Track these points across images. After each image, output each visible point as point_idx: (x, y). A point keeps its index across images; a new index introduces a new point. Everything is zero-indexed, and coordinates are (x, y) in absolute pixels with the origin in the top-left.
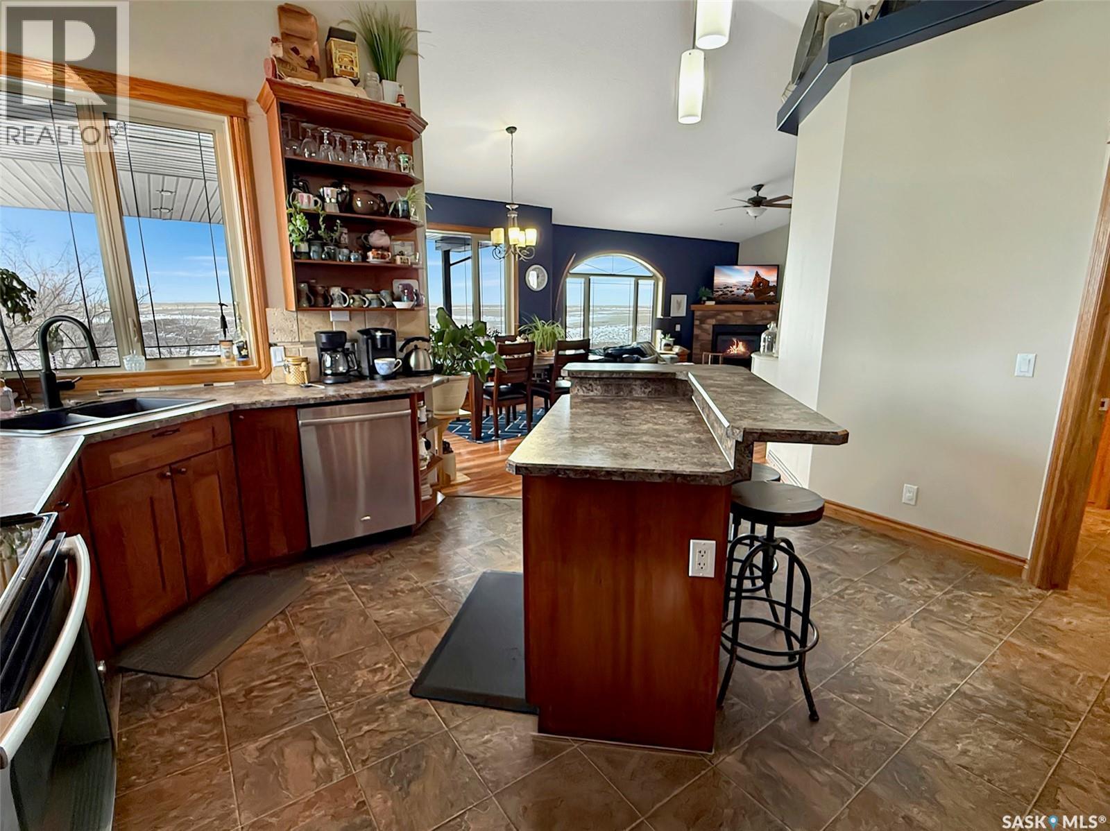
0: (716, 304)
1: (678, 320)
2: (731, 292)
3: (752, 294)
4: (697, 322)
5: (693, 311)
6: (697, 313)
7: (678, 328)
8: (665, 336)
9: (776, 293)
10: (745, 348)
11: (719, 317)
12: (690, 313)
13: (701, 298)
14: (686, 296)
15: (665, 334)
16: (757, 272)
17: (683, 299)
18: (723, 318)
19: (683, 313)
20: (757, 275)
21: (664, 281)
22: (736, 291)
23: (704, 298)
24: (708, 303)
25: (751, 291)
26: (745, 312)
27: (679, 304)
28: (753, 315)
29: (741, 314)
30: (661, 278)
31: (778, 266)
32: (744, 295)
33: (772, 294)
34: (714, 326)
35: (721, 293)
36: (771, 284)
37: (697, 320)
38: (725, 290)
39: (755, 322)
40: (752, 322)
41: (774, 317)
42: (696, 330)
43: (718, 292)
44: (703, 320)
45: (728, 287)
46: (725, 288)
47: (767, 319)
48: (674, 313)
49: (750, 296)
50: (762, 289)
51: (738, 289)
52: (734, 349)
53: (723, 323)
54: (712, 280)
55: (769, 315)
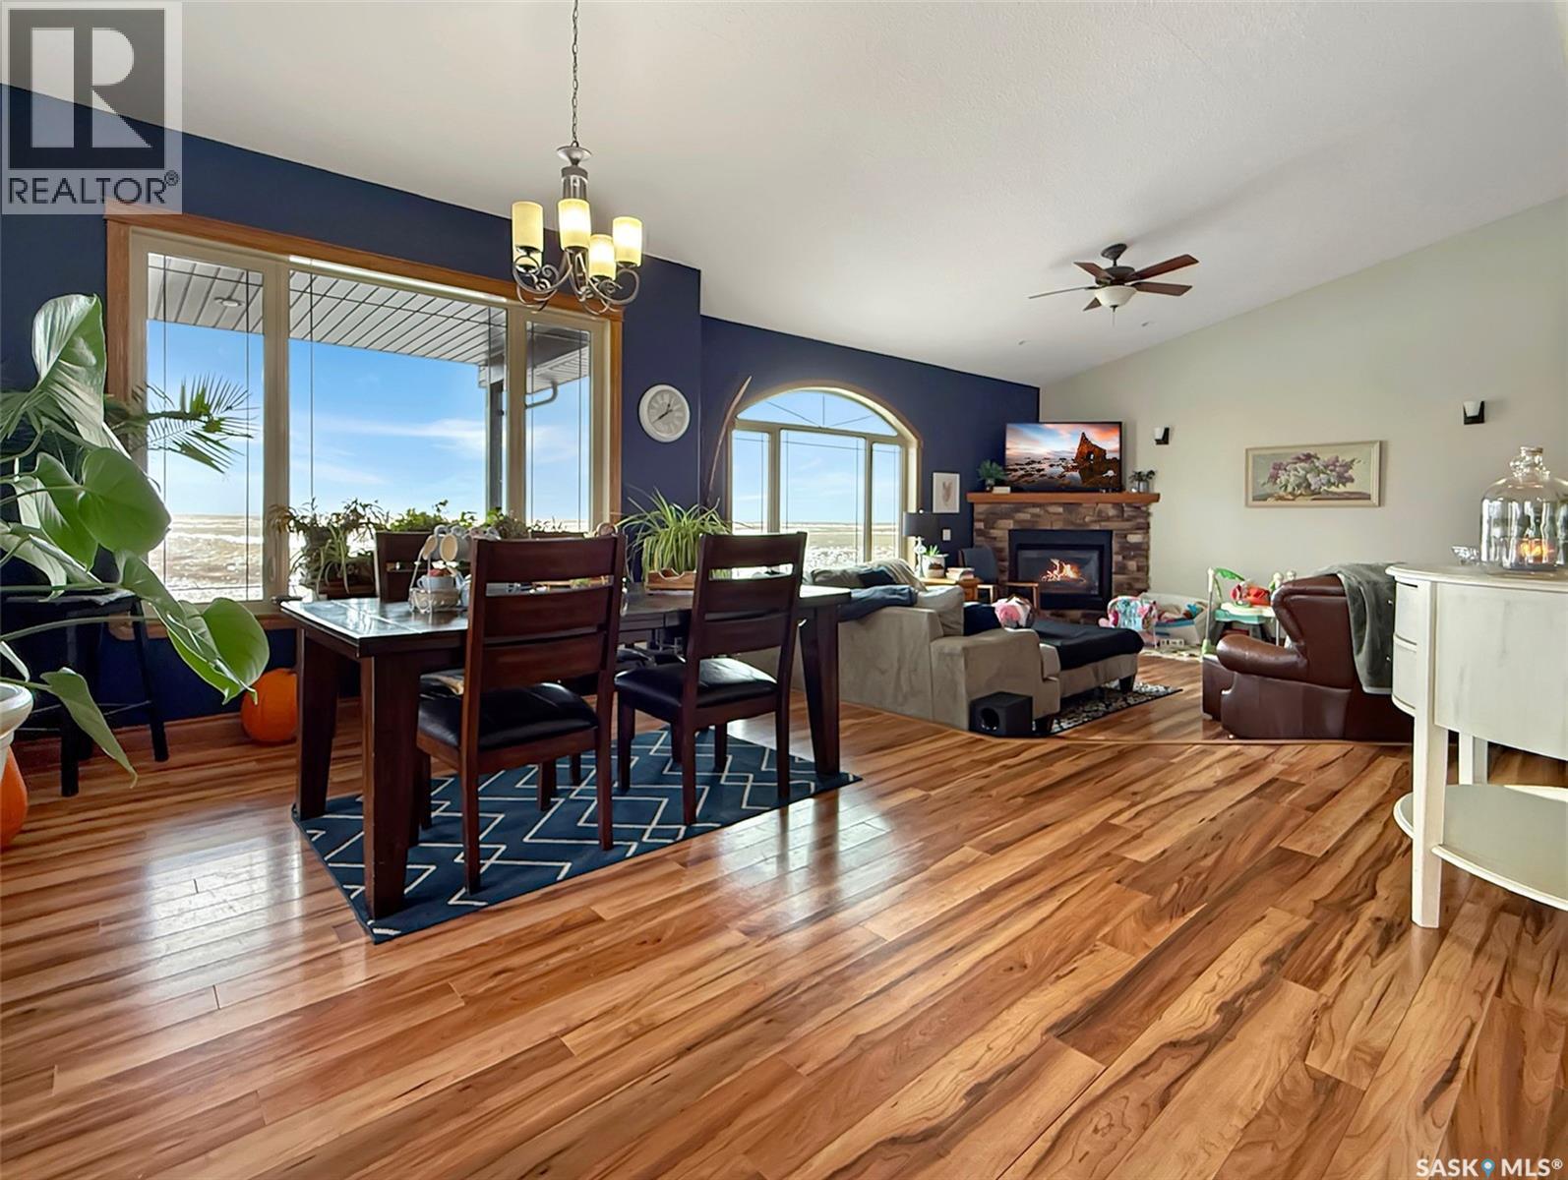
0: (1012, 491)
1: (945, 520)
2: (1039, 470)
3: (1076, 474)
4: (979, 525)
5: (972, 504)
6: (979, 509)
7: (947, 535)
8: (928, 550)
9: (1119, 470)
10: (1075, 572)
11: (1022, 516)
12: (967, 507)
13: (984, 481)
14: (958, 476)
15: (927, 544)
16: (1084, 435)
17: (953, 480)
18: (1028, 517)
19: (954, 507)
20: (1084, 440)
21: (918, 445)
22: (1048, 470)
23: (990, 481)
24: (998, 490)
25: (1073, 468)
26: (1066, 506)
27: (947, 490)
28: (1083, 511)
29: (1060, 509)
30: (913, 440)
31: (1120, 423)
32: (1062, 476)
33: (1111, 473)
34: (1010, 531)
35: (1022, 472)
36: (1109, 456)
37: (980, 521)
38: (1028, 468)
39: (1086, 524)
40: (1081, 525)
41: (1121, 516)
42: (978, 540)
43: (1016, 470)
44: (991, 521)
45: (1033, 462)
46: (1028, 464)
47: (1108, 519)
48: (939, 506)
49: (1073, 477)
50: (1095, 464)
51: (1051, 466)
52: (1054, 576)
53: (1028, 526)
54: (1004, 448)
55: (1112, 512)
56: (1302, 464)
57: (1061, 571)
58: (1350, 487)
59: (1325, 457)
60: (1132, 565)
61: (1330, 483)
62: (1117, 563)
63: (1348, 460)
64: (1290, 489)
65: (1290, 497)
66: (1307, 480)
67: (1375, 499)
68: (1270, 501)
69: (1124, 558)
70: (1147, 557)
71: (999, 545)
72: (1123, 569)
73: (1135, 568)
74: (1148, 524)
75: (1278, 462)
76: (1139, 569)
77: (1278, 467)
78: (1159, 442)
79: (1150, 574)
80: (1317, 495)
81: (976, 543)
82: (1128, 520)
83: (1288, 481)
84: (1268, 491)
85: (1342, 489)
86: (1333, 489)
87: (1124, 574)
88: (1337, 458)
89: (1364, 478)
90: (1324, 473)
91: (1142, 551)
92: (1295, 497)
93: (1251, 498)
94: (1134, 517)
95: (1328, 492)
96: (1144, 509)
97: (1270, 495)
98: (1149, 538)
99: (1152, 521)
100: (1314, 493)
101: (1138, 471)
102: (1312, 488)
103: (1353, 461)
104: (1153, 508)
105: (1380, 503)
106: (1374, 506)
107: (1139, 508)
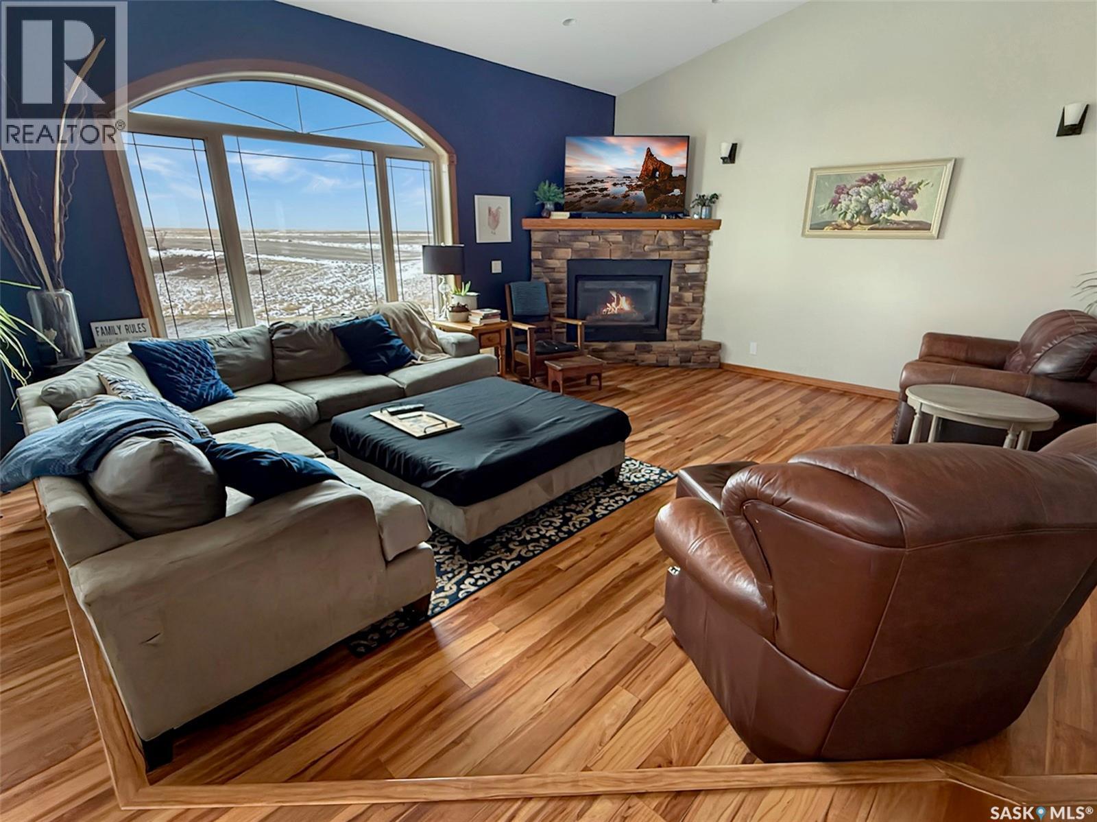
0: (571, 217)
1: (495, 250)
2: (602, 190)
3: (641, 193)
4: (536, 255)
5: (527, 232)
6: (536, 237)
7: (496, 266)
8: (458, 288)
9: (683, 190)
10: (631, 304)
11: (578, 245)
12: (521, 236)
13: (543, 205)
14: (508, 199)
16: (649, 150)
17: (503, 204)
18: (586, 245)
19: (504, 234)
20: (649, 155)
21: (451, 163)
22: (611, 190)
23: (549, 206)
24: (556, 215)
25: (638, 187)
26: (625, 232)
27: (494, 217)
28: (643, 239)
29: (620, 238)
30: (444, 155)
32: (626, 196)
33: (677, 192)
34: (568, 261)
35: (584, 192)
36: (675, 173)
37: (537, 249)
38: (590, 187)
39: (645, 253)
40: (639, 254)
41: (681, 246)
42: (536, 270)
43: (577, 190)
44: (549, 249)
45: (596, 181)
46: (590, 183)
47: (668, 248)
48: (484, 235)
49: (637, 198)
50: (660, 182)
51: (615, 185)
52: (612, 308)
53: (586, 255)
54: (562, 166)
55: (671, 240)
56: (866, 187)
57: (618, 304)
58: (912, 216)
59: (892, 178)
60: (688, 296)
61: (891, 210)
62: (674, 294)
63: (915, 182)
64: (848, 217)
65: (848, 226)
66: (868, 206)
67: (934, 230)
68: (828, 231)
69: (681, 289)
70: (703, 288)
71: (557, 276)
72: (679, 301)
73: (691, 299)
74: (708, 252)
75: (841, 184)
76: (695, 300)
77: (841, 190)
78: (724, 160)
79: (705, 305)
80: (874, 223)
81: (534, 274)
82: (688, 249)
83: (848, 207)
84: (827, 219)
85: (902, 217)
86: (894, 217)
87: (680, 305)
88: (904, 179)
89: (927, 206)
90: (887, 198)
91: (699, 281)
92: (852, 224)
93: (808, 226)
94: (695, 246)
95: (887, 221)
96: (704, 237)
97: (828, 224)
98: (707, 266)
99: (712, 250)
100: (873, 221)
101: (702, 194)
102: (872, 216)
103: (920, 184)
104: (715, 236)
105: (940, 235)
106: (932, 238)
107: (700, 236)
